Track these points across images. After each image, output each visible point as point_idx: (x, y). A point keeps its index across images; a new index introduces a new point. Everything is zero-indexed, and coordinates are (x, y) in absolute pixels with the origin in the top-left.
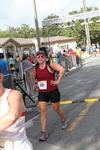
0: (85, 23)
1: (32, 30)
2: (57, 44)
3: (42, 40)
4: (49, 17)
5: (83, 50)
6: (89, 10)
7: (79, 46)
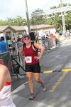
0: (62, 15)
1: (24, 20)
2: (41, 30)
3: (31, 27)
4: (36, 11)
5: (61, 34)
6: (65, 6)
7: (58, 31)
